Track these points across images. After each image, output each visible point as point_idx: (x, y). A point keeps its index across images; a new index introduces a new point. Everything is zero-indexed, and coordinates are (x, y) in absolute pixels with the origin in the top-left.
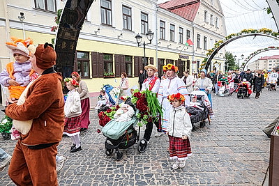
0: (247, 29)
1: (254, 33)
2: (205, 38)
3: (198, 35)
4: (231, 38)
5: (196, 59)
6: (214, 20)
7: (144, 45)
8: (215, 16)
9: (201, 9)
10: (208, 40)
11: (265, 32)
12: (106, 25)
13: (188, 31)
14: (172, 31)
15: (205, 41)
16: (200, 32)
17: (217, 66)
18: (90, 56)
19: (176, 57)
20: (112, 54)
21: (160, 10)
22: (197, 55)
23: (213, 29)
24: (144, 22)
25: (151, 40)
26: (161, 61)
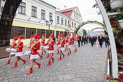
0: (89, 21)
1: (92, 22)
2: (75, 24)
3: (72, 23)
4: (84, 24)
5: (72, 31)
6: (78, 18)
7: (49, 25)
8: (78, 16)
9: (73, 13)
10: (76, 24)
11: (95, 22)
12: (34, 17)
13: (69, 21)
14: (62, 21)
15: (75, 25)
16: (73, 22)
17: (80, 34)
18: (25, 29)
19: (64, 31)
20: (36, 29)
21: (57, 12)
22: (72, 30)
23: (78, 21)
24: (51, 17)
25: (52, 23)
26: (57, 32)
